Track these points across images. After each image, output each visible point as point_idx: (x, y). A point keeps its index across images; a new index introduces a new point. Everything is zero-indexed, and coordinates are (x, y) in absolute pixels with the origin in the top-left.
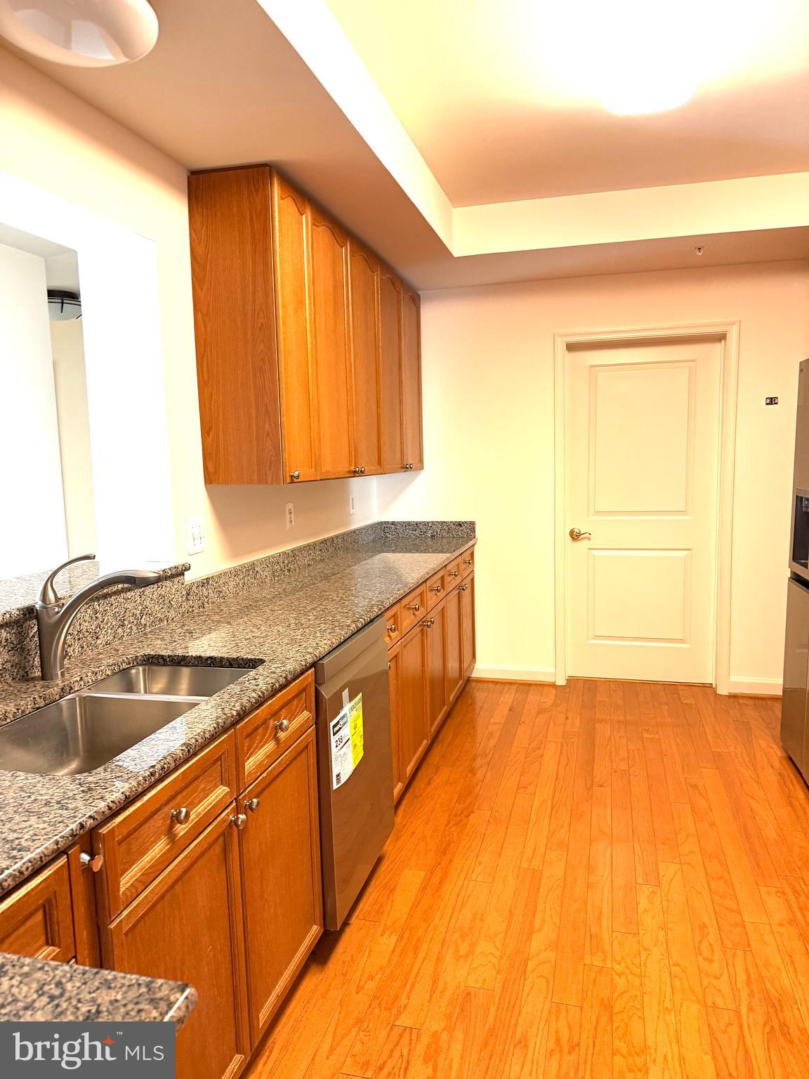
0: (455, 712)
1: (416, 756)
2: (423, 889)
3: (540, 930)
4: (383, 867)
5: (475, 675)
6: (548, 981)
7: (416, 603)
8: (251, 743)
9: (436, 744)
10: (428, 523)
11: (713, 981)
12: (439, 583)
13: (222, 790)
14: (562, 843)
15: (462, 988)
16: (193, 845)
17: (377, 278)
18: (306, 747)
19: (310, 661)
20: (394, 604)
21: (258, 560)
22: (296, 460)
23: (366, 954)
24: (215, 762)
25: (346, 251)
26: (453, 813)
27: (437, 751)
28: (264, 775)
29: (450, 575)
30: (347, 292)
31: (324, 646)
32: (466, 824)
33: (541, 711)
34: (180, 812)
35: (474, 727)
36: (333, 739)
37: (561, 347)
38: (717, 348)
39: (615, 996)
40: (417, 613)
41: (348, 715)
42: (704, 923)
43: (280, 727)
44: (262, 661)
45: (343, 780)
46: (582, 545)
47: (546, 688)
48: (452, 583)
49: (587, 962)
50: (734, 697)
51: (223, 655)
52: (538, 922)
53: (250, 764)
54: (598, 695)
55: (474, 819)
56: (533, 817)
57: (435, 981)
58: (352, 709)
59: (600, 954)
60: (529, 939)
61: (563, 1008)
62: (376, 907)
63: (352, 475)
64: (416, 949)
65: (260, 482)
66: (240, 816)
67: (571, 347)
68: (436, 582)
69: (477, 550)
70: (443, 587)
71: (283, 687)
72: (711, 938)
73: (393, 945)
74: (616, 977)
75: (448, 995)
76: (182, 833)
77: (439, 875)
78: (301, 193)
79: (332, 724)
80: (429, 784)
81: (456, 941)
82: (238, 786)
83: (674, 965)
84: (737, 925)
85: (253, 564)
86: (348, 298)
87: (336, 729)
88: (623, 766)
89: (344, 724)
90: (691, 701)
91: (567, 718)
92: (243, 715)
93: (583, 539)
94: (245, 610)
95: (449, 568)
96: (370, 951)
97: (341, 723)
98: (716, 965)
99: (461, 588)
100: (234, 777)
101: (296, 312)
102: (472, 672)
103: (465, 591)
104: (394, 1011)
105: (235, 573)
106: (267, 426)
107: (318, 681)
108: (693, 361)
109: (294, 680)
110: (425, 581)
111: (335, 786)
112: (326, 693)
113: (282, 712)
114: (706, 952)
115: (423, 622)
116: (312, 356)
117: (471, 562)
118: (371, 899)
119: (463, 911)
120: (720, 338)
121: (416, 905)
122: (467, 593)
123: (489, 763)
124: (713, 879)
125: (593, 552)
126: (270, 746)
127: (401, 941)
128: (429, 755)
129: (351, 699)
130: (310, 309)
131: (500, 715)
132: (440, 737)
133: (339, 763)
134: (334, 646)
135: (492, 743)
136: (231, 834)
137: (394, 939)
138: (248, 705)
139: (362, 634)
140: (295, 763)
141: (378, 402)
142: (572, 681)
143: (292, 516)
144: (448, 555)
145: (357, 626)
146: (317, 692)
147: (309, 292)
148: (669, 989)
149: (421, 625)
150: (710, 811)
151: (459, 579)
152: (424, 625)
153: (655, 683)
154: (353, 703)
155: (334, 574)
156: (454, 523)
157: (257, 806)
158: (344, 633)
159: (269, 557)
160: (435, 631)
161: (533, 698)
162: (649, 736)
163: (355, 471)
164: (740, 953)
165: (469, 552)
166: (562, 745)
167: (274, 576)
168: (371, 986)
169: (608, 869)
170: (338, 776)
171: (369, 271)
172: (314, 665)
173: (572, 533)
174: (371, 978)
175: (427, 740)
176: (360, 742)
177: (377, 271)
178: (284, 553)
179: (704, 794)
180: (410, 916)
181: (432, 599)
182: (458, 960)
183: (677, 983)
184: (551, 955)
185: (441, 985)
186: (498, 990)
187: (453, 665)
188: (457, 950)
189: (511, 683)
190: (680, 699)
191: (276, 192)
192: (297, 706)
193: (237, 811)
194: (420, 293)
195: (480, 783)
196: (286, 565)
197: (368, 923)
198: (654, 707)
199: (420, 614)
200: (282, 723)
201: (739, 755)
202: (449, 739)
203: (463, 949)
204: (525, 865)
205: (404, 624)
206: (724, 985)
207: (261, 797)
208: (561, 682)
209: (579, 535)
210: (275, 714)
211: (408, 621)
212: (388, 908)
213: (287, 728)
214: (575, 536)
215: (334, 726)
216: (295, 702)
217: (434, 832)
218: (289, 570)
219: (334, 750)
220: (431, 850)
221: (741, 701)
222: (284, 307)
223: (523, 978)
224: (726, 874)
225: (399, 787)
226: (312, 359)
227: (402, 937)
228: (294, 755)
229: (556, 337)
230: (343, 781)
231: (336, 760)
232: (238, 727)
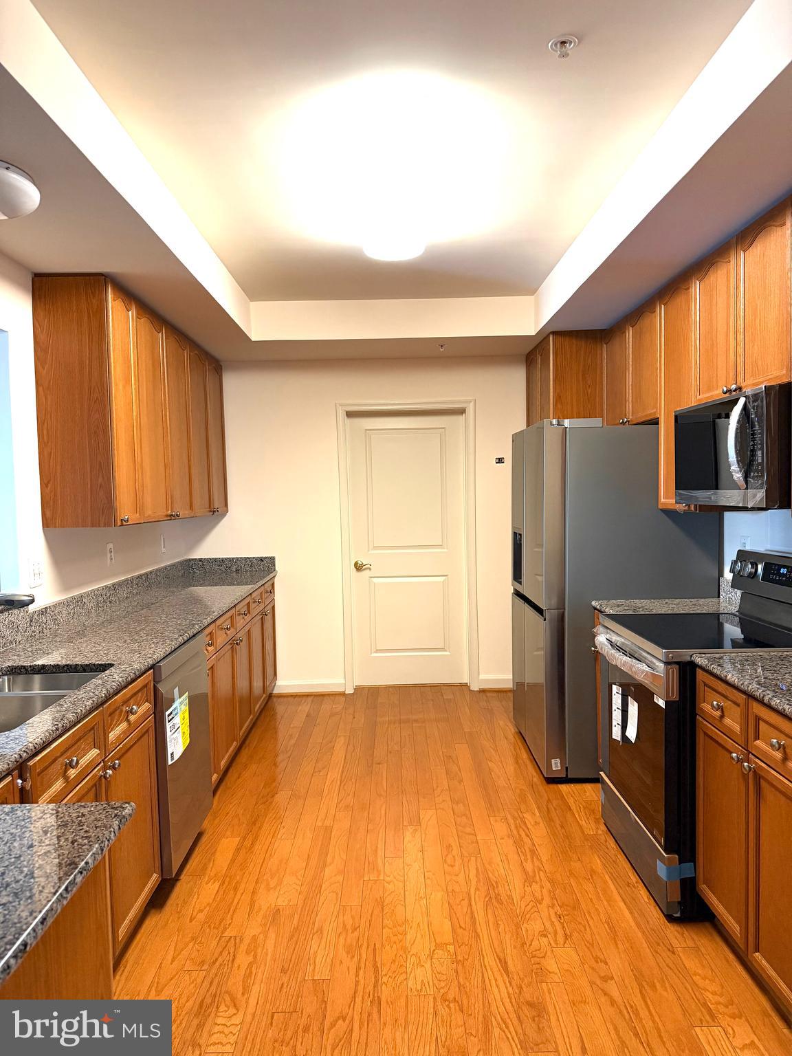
0: (259, 722)
1: (228, 754)
2: (238, 850)
3: (330, 864)
4: (204, 839)
5: (276, 691)
6: (337, 894)
7: (228, 624)
8: (112, 721)
9: (243, 748)
10: (233, 559)
11: (454, 878)
12: (245, 608)
13: (94, 752)
14: (347, 806)
15: (273, 906)
16: (78, 788)
17: (186, 354)
18: (147, 731)
19: (151, 663)
20: (210, 624)
21: (86, 593)
22: (125, 507)
23: (196, 897)
24: (90, 730)
25: (162, 336)
26: (262, 795)
27: (245, 753)
28: (121, 746)
29: (254, 602)
30: (164, 367)
31: (160, 653)
32: (272, 802)
33: (332, 715)
34: (72, 760)
35: (276, 732)
36: (168, 726)
37: (342, 415)
38: (461, 418)
39: (386, 895)
40: (228, 632)
41: (179, 708)
42: (450, 845)
43: (132, 712)
44: (111, 665)
45: (176, 757)
46: (365, 574)
47: (337, 697)
48: (256, 609)
49: (365, 879)
50: (483, 691)
51: (77, 663)
52: (329, 860)
53: (112, 736)
54: (379, 698)
55: (278, 798)
56: (326, 791)
57: (252, 905)
58: (181, 703)
59: (375, 872)
60: (323, 870)
61: (348, 908)
62: (200, 866)
63: (169, 518)
64: (236, 889)
65: (93, 526)
66: (108, 771)
67: (350, 414)
68: (244, 607)
69: (276, 580)
70: (249, 612)
71: (133, 681)
72: (455, 852)
73: (217, 889)
74: (386, 884)
75: (262, 913)
76: (73, 777)
77: (251, 839)
78: (129, 294)
79: (167, 713)
80: (239, 778)
81: (267, 880)
82: (105, 751)
83: (427, 872)
84: (472, 842)
85: (81, 596)
86: (164, 373)
87: (170, 717)
88: (396, 748)
89: (176, 714)
90: (451, 697)
91: (354, 718)
92: (108, 698)
93: (365, 569)
94: (81, 634)
95: (254, 595)
96: (199, 895)
97: (174, 713)
98: (456, 868)
99: (263, 614)
100: (102, 743)
101: (124, 387)
102: (273, 690)
103: (267, 617)
104: (221, 928)
105: (67, 603)
106: (100, 480)
107: (157, 679)
108: (443, 428)
109: (140, 677)
110: (235, 606)
111: (170, 762)
112: (162, 688)
113: (130, 701)
114: (449, 860)
115: (233, 641)
116: (137, 422)
117: (272, 591)
118: (196, 861)
119: (272, 860)
120: (462, 412)
121: (233, 861)
122: (269, 617)
123: (289, 757)
124: (458, 816)
125: (375, 580)
126: (124, 725)
127: (223, 885)
128: (238, 756)
129: (180, 697)
130: (135, 384)
131: (299, 721)
132: (247, 742)
133: (173, 744)
134: (168, 653)
135: (293, 742)
136: (100, 785)
137: (217, 885)
138: (112, 691)
139: (187, 646)
140: (140, 742)
141: (189, 456)
142: (359, 689)
143: (112, 554)
144: (250, 586)
145: (183, 639)
146: (155, 687)
147: (134, 373)
148: (423, 886)
149: (231, 644)
150: (459, 772)
151: (262, 606)
152: (234, 643)
153: (424, 686)
154: (182, 699)
155: (152, 604)
156: (257, 559)
157: (119, 766)
158: (174, 644)
159: (94, 590)
160: (242, 650)
161: (326, 706)
162: (418, 725)
163: (172, 515)
164: (473, 859)
165: (270, 583)
166: (349, 739)
167: (98, 607)
168: (201, 917)
169: (383, 818)
170: (172, 754)
171: (180, 349)
172: (152, 667)
173: (356, 564)
174: (201, 911)
175: (237, 741)
176: (186, 729)
177: (186, 348)
178: (106, 587)
179: (456, 762)
180: (229, 868)
181: (240, 622)
182: (269, 890)
183: (428, 882)
184: (340, 878)
185: (256, 908)
186: (300, 903)
187: (257, 684)
188: (268, 885)
189: (307, 695)
190: (442, 696)
191: (110, 296)
192: (141, 698)
193: (105, 768)
194: (222, 364)
195: (282, 773)
196: (108, 597)
197: (195, 877)
198: (422, 703)
199: (231, 633)
200: (132, 709)
201: (484, 733)
202: (254, 745)
203: (273, 883)
204: (320, 824)
205: (218, 641)
206: (461, 878)
207: (123, 759)
208: (350, 691)
209: (362, 565)
210: (126, 702)
211: (221, 638)
212: (211, 865)
213: (136, 712)
214: (359, 567)
215: (169, 716)
216: (140, 694)
217: (245, 810)
218: (110, 602)
219: (169, 734)
220: (243, 823)
221: (488, 694)
222: (116, 385)
223: (319, 895)
224: (467, 812)
225: (215, 777)
226: (137, 424)
227: (224, 882)
228: (140, 734)
229: (338, 405)
230: (175, 759)
231: (171, 742)
232: (105, 706)
